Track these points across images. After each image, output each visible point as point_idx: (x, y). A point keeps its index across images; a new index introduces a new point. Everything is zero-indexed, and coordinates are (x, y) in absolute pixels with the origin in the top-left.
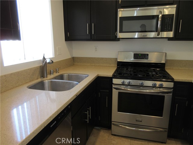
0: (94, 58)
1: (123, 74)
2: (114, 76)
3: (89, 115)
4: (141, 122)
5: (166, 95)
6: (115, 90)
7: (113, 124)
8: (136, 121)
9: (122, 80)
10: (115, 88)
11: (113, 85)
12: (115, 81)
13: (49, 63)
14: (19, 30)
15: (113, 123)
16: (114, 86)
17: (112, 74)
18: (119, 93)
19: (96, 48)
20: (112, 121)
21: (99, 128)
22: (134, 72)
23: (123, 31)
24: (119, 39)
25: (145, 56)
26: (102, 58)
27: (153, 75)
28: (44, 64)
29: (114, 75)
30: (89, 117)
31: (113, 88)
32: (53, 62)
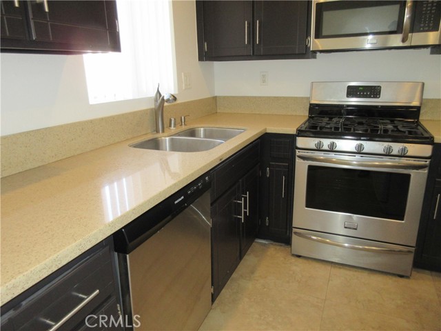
0: (260, 97)
1: (318, 128)
2: (301, 133)
3: (245, 208)
4: (356, 229)
5: (413, 173)
6: (302, 161)
7: (296, 233)
8: (345, 228)
9: (316, 140)
10: (300, 157)
11: (297, 151)
12: (301, 142)
13: (168, 100)
14: (118, 33)
15: (294, 230)
16: (298, 153)
17: (295, 129)
18: (311, 168)
19: (264, 76)
20: (294, 226)
21: (267, 243)
22: (344, 125)
23: (323, 34)
24: (315, 52)
25: (374, 91)
26: (277, 97)
27: (386, 131)
28: (158, 104)
29: (299, 130)
30: (245, 213)
31: (297, 158)
32: (175, 99)
